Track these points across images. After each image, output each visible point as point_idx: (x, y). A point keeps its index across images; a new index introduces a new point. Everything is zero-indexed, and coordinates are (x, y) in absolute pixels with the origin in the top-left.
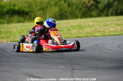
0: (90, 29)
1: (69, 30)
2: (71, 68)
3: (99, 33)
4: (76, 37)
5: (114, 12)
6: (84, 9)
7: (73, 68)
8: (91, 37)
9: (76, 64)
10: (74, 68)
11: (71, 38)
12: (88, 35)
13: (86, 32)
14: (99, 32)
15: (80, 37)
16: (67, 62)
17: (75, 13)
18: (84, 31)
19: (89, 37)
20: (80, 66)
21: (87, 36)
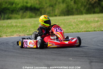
0: (96, 24)
1: (78, 25)
2: (89, 60)
4: (85, 31)
6: (88, 6)
7: (90, 60)
8: (99, 31)
9: (93, 57)
10: (92, 60)
11: (80, 32)
12: (96, 29)
13: (93, 26)
15: (89, 31)
17: (80, 10)
18: (91, 26)
19: (96, 31)
20: (96, 59)
21: (95, 31)
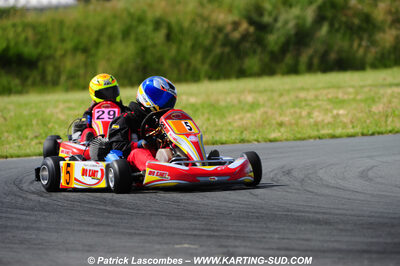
0: (249, 115)
2: (220, 250)
3: (283, 130)
5: (316, 61)
6: (218, 50)
8: (258, 141)
9: (236, 238)
12: (246, 135)
13: (235, 125)
14: (281, 125)
15: (222, 144)
16: (203, 230)
17: (189, 65)
18: (230, 123)
19: (248, 141)
20: (249, 244)
21: (243, 141)
